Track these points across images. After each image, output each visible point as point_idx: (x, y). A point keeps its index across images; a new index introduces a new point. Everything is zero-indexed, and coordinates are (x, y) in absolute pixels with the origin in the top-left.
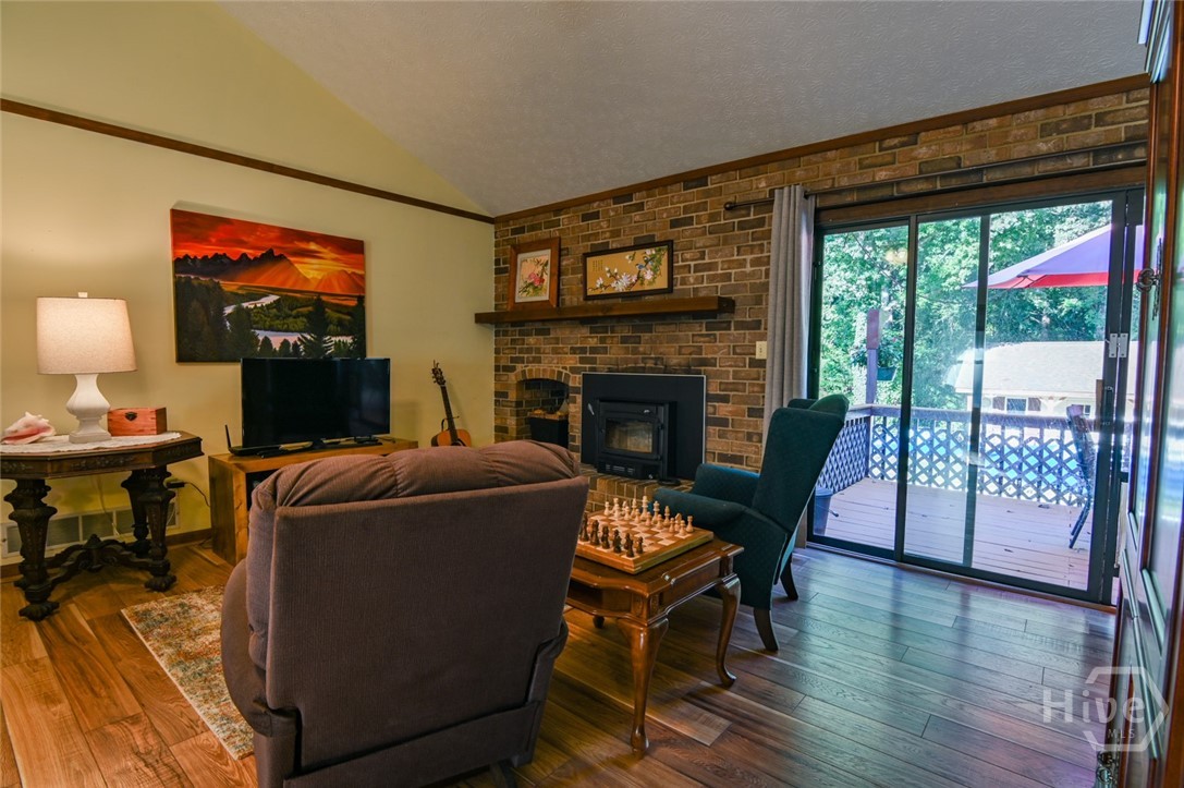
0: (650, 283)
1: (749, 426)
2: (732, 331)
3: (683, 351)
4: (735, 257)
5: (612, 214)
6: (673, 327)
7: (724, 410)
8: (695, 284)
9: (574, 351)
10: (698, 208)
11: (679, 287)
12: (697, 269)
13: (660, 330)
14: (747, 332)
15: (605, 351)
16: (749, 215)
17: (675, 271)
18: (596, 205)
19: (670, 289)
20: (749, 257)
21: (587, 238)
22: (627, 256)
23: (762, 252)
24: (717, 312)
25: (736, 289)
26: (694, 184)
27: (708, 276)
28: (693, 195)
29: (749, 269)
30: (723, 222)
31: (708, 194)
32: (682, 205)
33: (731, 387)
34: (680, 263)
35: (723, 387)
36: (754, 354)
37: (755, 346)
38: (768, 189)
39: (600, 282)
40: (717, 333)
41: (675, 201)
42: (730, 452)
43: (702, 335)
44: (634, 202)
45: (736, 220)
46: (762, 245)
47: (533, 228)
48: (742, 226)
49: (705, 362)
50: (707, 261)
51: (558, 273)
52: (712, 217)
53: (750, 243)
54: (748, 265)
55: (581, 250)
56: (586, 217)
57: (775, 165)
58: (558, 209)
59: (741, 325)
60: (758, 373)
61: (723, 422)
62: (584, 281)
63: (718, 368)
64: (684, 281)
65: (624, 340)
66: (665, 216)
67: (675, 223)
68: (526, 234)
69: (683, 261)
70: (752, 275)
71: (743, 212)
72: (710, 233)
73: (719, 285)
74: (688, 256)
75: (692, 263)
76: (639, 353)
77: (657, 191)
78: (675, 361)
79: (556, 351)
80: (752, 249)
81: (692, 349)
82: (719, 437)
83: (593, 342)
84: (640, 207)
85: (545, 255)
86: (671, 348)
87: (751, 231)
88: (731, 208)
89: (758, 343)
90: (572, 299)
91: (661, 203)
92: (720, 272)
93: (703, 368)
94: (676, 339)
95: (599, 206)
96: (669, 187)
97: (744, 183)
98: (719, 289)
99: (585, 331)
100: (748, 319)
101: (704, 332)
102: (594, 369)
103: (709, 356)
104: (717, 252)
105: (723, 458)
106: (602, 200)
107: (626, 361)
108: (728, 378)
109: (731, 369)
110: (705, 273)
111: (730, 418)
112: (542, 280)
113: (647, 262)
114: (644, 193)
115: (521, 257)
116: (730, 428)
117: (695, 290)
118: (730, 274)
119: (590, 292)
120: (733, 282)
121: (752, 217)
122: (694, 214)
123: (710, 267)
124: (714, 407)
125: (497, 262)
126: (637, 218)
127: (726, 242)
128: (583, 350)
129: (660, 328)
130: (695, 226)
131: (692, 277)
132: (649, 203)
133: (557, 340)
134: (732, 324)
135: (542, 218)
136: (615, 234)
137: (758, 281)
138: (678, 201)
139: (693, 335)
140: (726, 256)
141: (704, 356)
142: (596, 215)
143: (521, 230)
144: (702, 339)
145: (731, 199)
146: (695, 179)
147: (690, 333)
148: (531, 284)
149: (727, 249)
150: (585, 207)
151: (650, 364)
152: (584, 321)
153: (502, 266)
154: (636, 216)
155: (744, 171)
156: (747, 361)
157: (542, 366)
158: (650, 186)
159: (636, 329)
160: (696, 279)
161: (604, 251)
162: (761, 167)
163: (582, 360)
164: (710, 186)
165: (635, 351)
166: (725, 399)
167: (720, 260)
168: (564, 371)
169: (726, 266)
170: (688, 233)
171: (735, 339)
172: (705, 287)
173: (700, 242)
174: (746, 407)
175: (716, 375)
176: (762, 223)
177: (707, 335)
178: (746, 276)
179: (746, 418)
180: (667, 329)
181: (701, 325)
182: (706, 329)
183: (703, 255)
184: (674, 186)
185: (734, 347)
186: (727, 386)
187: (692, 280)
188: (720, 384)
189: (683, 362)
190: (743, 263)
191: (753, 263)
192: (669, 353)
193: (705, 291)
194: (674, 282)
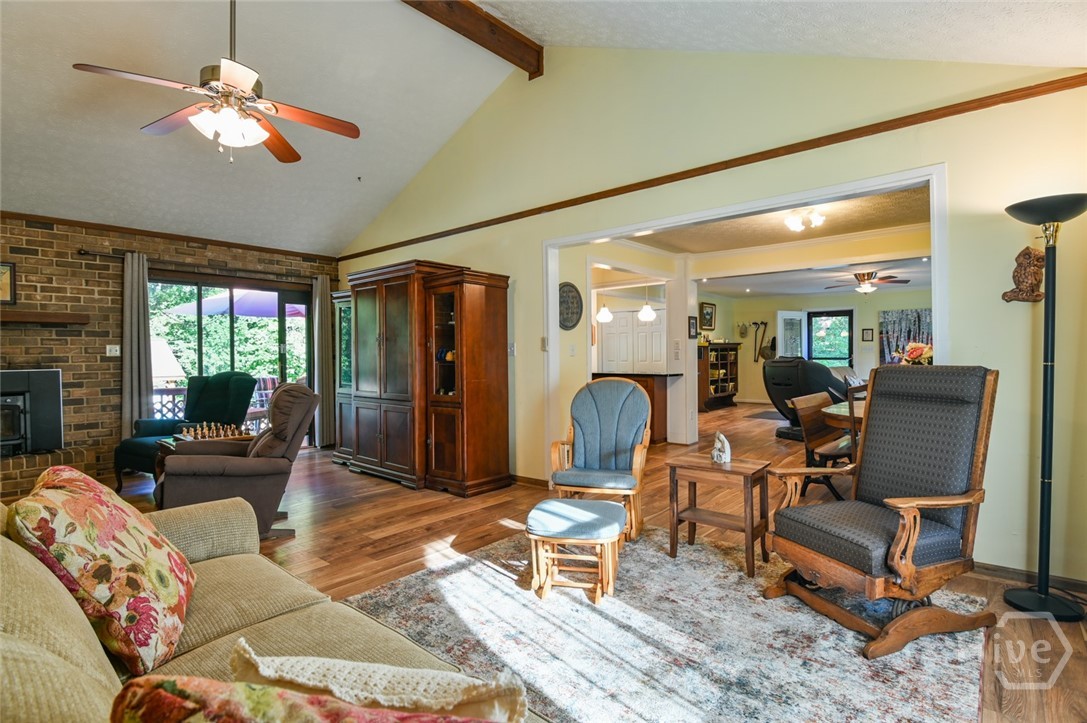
1: (103, 401)
2: (83, 337)
3: (31, 351)
4: (84, 287)
6: (17, 333)
7: (77, 393)
8: (38, 299)
10: (42, 244)
11: (23, 301)
12: (43, 289)
14: (97, 338)
16: (95, 261)
17: (19, 288)
19: (14, 302)
20: (96, 289)
23: (108, 286)
24: (65, 325)
25: (85, 308)
26: (38, 225)
27: (57, 297)
28: (39, 234)
29: (96, 296)
30: (70, 260)
31: (54, 236)
32: (24, 238)
33: (84, 376)
34: (24, 283)
35: (76, 377)
36: (105, 353)
37: (105, 348)
38: (111, 248)
40: (69, 338)
41: (16, 231)
42: (86, 422)
43: (52, 340)
45: (83, 262)
46: (108, 282)
48: (88, 266)
49: (57, 360)
50: (55, 285)
52: (59, 254)
53: (97, 279)
54: (96, 294)
57: (117, 234)
59: (89, 334)
60: (109, 366)
61: (79, 401)
63: (70, 363)
64: (28, 297)
66: (3, 242)
67: (14, 250)
69: (27, 281)
70: (100, 301)
71: (91, 258)
72: (57, 265)
73: (69, 304)
74: (34, 279)
75: (39, 285)
78: (21, 359)
80: (99, 284)
81: (42, 350)
82: (75, 412)
86: (20, 349)
87: (97, 272)
88: (81, 253)
89: (107, 346)
92: (69, 295)
93: (54, 364)
94: (23, 342)
96: (8, 221)
97: (91, 238)
98: (69, 308)
100: (97, 330)
101: (54, 337)
103: (61, 355)
104: (65, 280)
105: (79, 427)
108: (81, 370)
109: (83, 364)
110: (54, 294)
111: (85, 398)
116: (85, 405)
117: (43, 306)
118: (80, 298)
120: (82, 303)
121: (98, 262)
122: (39, 248)
123: (58, 290)
124: (69, 391)
127: (74, 274)
130: (40, 257)
131: (39, 295)
134: (83, 333)
137: (105, 306)
138: (19, 234)
139: (42, 340)
140: (75, 285)
141: (54, 355)
144: (52, 342)
145: (79, 246)
146: (34, 221)
147: (39, 338)
149: (75, 280)
155: (89, 231)
156: (99, 358)
160: (44, 298)
162: (105, 232)
164: (55, 231)
166: (80, 385)
167: (68, 287)
169: (75, 292)
170: (33, 261)
171: (87, 343)
172: (54, 304)
173: (48, 270)
174: (99, 389)
175: (69, 368)
176: (107, 268)
177: (57, 340)
178: (94, 300)
179: (100, 396)
180: (10, 333)
181: (51, 332)
182: (57, 335)
183: (50, 281)
184: (14, 222)
185: (86, 349)
186: (81, 376)
187: (38, 297)
188: (74, 374)
189: (31, 360)
190: (92, 292)
191: (100, 293)
192: (14, 354)
193: (55, 308)
194: (18, 297)
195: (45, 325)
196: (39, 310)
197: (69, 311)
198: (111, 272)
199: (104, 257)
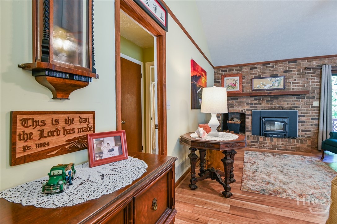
0: (277, 86)
1: (311, 122)
2: (305, 99)
3: (289, 104)
4: (306, 81)
5: (262, 68)
6: (285, 98)
7: (303, 119)
8: (292, 87)
9: (247, 104)
10: (293, 68)
11: (287, 88)
12: (293, 83)
13: (281, 99)
14: (310, 99)
15: (260, 104)
16: (310, 71)
17: (286, 84)
18: (256, 65)
19: (284, 88)
20: (310, 81)
21: (253, 74)
22: (269, 79)
23: (315, 80)
24: (299, 95)
25: (307, 88)
26: (292, 62)
27: (297, 85)
28: (292, 65)
30: (302, 72)
31: (297, 65)
32: (288, 67)
33: (305, 113)
34: (287, 82)
35: (303, 113)
36: (313, 105)
37: (313, 103)
38: (316, 65)
39: (258, 86)
40: (300, 99)
41: (285, 66)
42: (305, 129)
43: (295, 100)
44: (270, 65)
45: (306, 72)
46: (315, 78)
47: (230, 70)
48: (308, 73)
49: (296, 107)
50: (296, 81)
51: (241, 83)
52: (298, 71)
53: (311, 77)
54: (310, 83)
55: (251, 77)
56: (251, 69)
57: (319, 59)
58: (241, 66)
59: (308, 98)
60: (314, 109)
61: (303, 122)
62: (252, 86)
63: (301, 108)
64: (289, 86)
65: (267, 101)
66: (282, 69)
67: (285, 72)
68: (227, 72)
69: (288, 81)
70: (312, 85)
71: (309, 70)
72: (297, 74)
73: (301, 88)
74: (290, 80)
75: (292, 82)
76: (273, 105)
77: (279, 63)
78: (286, 107)
79: (240, 105)
80: (312, 79)
81: (292, 104)
82: (302, 125)
83: (256, 102)
84: (273, 67)
85: (237, 78)
86: (286, 103)
87: (311, 75)
88: (305, 69)
89: (314, 102)
90: (248, 91)
91: (280, 66)
92: (301, 84)
93: (296, 108)
94: (287, 101)
95: (257, 66)
96: (283, 63)
97: (309, 63)
98: (301, 89)
99: (252, 99)
100: (310, 96)
102: (256, 109)
103: (298, 105)
104: (300, 79)
105: (303, 131)
106: (259, 64)
107: (268, 107)
108: (304, 111)
109: (305, 109)
110: (296, 85)
111: (305, 121)
112: (235, 85)
113: (276, 81)
114: (274, 63)
115: (225, 78)
116: (305, 123)
117: (293, 89)
118: (305, 85)
119: (254, 89)
120: (305, 87)
121: (311, 71)
122: (292, 70)
123: (298, 83)
124: (300, 118)
125: (215, 79)
126: (272, 70)
127: (303, 77)
128: (251, 104)
129: (281, 98)
130: (292, 72)
131: (291, 85)
132: (276, 66)
133: (241, 102)
134: (305, 97)
135: (234, 68)
136: (264, 73)
137: (314, 87)
138: (286, 66)
139: (292, 100)
140: (303, 80)
141: (296, 105)
142: (256, 68)
143: (226, 71)
144: (295, 101)
145: (305, 66)
146: (290, 61)
148: (231, 86)
149: (303, 79)
150: (252, 66)
151: (277, 108)
152: (251, 97)
153: (217, 81)
154: (272, 69)
155: (308, 60)
156: (311, 106)
157: (234, 109)
158: (276, 62)
159: (271, 98)
161: (259, 77)
162: (314, 59)
163: (250, 107)
164: (297, 63)
165: (271, 104)
166: (304, 116)
167: (301, 81)
168: (244, 110)
169: (303, 83)
170: (290, 74)
171: (307, 101)
172: (296, 88)
173: (294, 77)
174: (310, 118)
175: (300, 110)
176: (314, 73)
177: (297, 100)
178: (310, 85)
179: (310, 120)
180: (283, 98)
181: (295, 98)
182: (297, 99)
183: (295, 80)
184: (285, 62)
185: (306, 103)
186: (304, 113)
187: (291, 86)
188: (302, 112)
189: (289, 107)
190: (309, 82)
191: (312, 82)
192: (284, 105)
193: (296, 89)
194: (286, 86)
195: (293, 95)
196: (291, 90)
197: (301, 90)
198: (316, 74)
199: (313, 68)
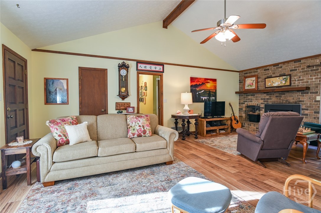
0: (284, 84)
1: (314, 116)
3: (294, 99)
4: (310, 78)
5: (273, 69)
6: (291, 93)
7: (306, 112)
8: (297, 84)
9: (262, 99)
10: (298, 67)
11: (293, 84)
12: (298, 80)
13: (287, 94)
14: (314, 94)
15: (271, 99)
16: (314, 68)
17: (292, 81)
18: (268, 67)
19: (290, 85)
20: (314, 77)
21: (266, 75)
22: (278, 78)
23: (318, 76)
24: (305, 90)
25: (310, 85)
26: (297, 62)
27: (302, 82)
28: (297, 64)
29: (314, 80)
30: (306, 70)
31: (301, 64)
32: (294, 66)
33: (309, 107)
34: (293, 79)
35: (306, 107)
36: (316, 99)
38: (319, 62)
39: (270, 84)
40: (305, 95)
42: (309, 122)
43: (300, 95)
44: (279, 66)
45: (310, 69)
46: (318, 75)
47: (250, 73)
48: (312, 70)
49: (301, 101)
50: (301, 78)
51: (257, 82)
52: (303, 69)
53: (314, 74)
54: (314, 79)
55: (264, 77)
56: (265, 70)
58: (257, 68)
59: (311, 93)
60: (317, 104)
61: (307, 115)
62: (265, 84)
63: (305, 102)
64: (294, 83)
65: (276, 97)
66: (288, 69)
67: (291, 71)
68: (248, 74)
69: (294, 79)
70: (315, 81)
71: (312, 67)
72: (302, 72)
73: (305, 84)
74: (296, 78)
75: (297, 79)
76: (281, 99)
77: (286, 64)
78: (292, 101)
79: (256, 99)
80: (315, 76)
81: (297, 98)
82: (305, 118)
83: (268, 97)
84: (281, 67)
85: (254, 79)
86: (292, 98)
87: (314, 72)
88: (309, 67)
89: (317, 97)
90: (261, 88)
91: (287, 66)
92: (305, 81)
93: (300, 103)
94: (292, 96)
95: (269, 67)
96: (290, 63)
97: (312, 61)
98: (305, 85)
99: (265, 95)
100: (314, 91)
101: (300, 94)
102: (268, 103)
103: (302, 100)
104: (304, 76)
106: (270, 66)
107: (277, 101)
108: (308, 105)
109: (309, 103)
110: (301, 81)
111: (309, 114)
112: (253, 84)
113: (283, 79)
114: (282, 64)
115: (246, 79)
116: (309, 116)
117: (298, 85)
118: (308, 81)
119: (266, 86)
120: (309, 83)
121: (315, 68)
122: (297, 68)
123: (302, 80)
124: (304, 111)
125: (240, 80)
126: (280, 70)
127: (307, 74)
128: (265, 99)
129: (288, 94)
130: (297, 71)
132: (284, 67)
133: (257, 97)
134: (309, 93)
135: (252, 71)
136: (274, 73)
137: (317, 83)
138: (292, 66)
139: (297, 95)
140: (307, 77)
141: (300, 100)
142: (268, 69)
143: (247, 73)
144: (300, 96)
145: (308, 65)
146: (296, 61)
147: (296, 95)
148: (250, 85)
149: (307, 76)
150: (265, 68)
151: (284, 102)
152: (265, 93)
153: (241, 81)
154: (280, 69)
155: (312, 58)
156: (314, 101)
157: (252, 103)
158: (284, 63)
159: (280, 94)
160: (298, 83)
161: (271, 77)
162: (317, 57)
163: (264, 101)
164: (302, 62)
165: (280, 99)
166: (307, 110)
167: (305, 78)
168: (259, 104)
169: (307, 80)
170: (295, 73)
171: (310, 96)
172: (301, 84)
173: (299, 74)
174: (313, 111)
175: (304, 104)
176: (318, 69)
177: (301, 95)
178: (313, 82)
179: (314, 114)
180: (289, 94)
181: (300, 93)
182: (301, 94)
183: (300, 77)
184: (291, 63)
185: (310, 98)
186: (308, 107)
187: (297, 83)
188: (306, 106)
189: (294, 101)
190: (312, 79)
191: (315, 79)
192: (290, 99)
193: (301, 85)
194: (291, 83)
195: (298, 91)
196: (297, 87)
197: (305, 86)
198: (319, 71)
199: (317, 66)
